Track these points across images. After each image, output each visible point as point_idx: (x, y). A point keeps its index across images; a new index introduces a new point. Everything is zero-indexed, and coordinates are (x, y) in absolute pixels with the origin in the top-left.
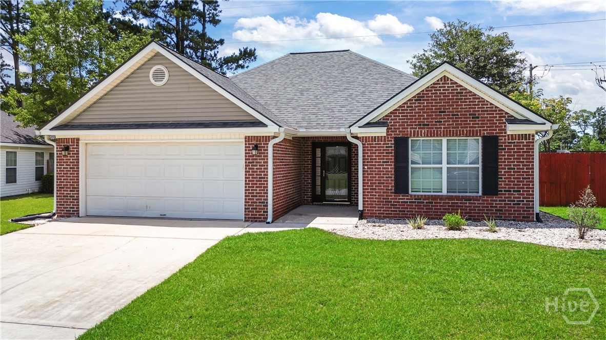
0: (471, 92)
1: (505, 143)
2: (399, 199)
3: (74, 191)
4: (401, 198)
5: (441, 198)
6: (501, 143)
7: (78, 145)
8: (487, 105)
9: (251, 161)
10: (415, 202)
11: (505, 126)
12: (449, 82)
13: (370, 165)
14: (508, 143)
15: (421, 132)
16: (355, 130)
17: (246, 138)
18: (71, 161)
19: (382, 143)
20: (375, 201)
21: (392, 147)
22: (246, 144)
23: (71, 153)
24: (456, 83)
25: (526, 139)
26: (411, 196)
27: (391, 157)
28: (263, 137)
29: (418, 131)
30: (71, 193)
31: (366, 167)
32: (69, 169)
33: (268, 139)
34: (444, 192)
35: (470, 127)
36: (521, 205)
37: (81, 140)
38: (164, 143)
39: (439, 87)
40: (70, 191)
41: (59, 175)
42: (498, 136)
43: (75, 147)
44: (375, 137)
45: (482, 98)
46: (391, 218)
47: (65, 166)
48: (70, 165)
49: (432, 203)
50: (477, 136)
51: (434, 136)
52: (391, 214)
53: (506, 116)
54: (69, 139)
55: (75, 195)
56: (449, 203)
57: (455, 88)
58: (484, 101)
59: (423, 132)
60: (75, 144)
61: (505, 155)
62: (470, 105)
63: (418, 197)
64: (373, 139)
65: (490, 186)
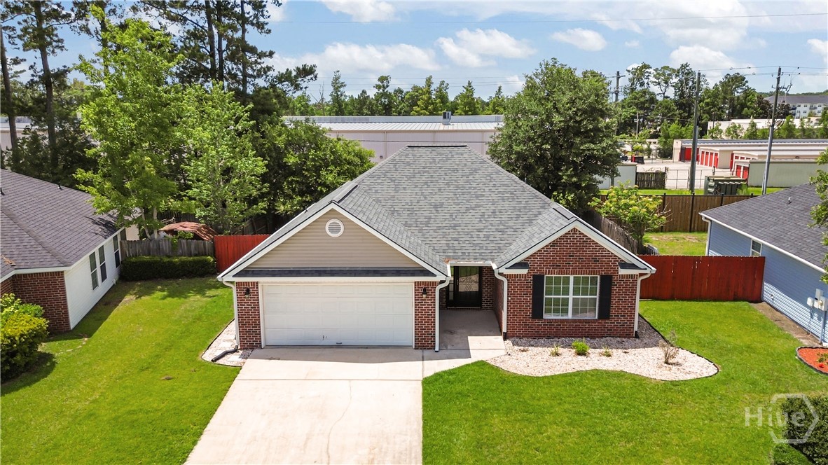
0: (593, 241)
1: (617, 280)
2: (535, 323)
3: (256, 327)
4: (537, 322)
5: (568, 321)
6: (614, 280)
7: (257, 288)
8: (606, 252)
9: (420, 301)
10: (547, 325)
11: (618, 268)
12: (578, 233)
13: (513, 297)
14: (619, 280)
15: (555, 270)
16: (503, 270)
17: (415, 283)
18: (252, 301)
19: (523, 279)
20: (517, 325)
21: (531, 282)
22: (415, 288)
23: (252, 294)
24: (583, 234)
25: (631, 278)
26: (545, 320)
27: (530, 290)
28: (430, 282)
29: (552, 270)
31: (509, 298)
32: (250, 309)
33: (434, 284)
34: (570, 316)
35: (592, 268)
36: (625, 326)
37: (260, 285)
39: (570, 236)
40: (253, 327)
42: (612, 276)
43: (255, 289)
44: (518, 275)
45: (602, 246)
47: (246, 306)
48: (251, 305)
49: (560, 325)
50: (597, 274)
51: (564, 274)
53: (619, 261)
54: (249, 283)
55: (257, 331)
56: (573, 325)
57: (582, 237)
58: (603, 249)
60: (255, 287)
61: (616, 290)
62: (593, 251)
63: (550, 321)
64: (516, 276)
65: (605, 313)
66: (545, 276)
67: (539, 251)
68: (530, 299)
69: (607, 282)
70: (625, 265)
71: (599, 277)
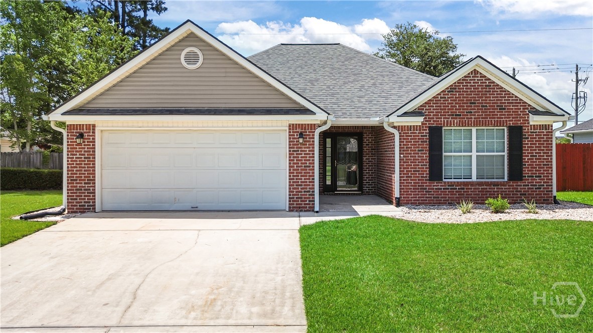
0: (498, 85)
1: (528, 132)
2: (434, 186)
3: (90, 183)
4: (436, 185)
5: (472, 184)
6: (525, 132)
7: (94, 132)
8: (513, 97)
9: (295, 149)
10: (448, 189)
11: (528, 117)
12: (479, 75)
13: (406, 154)
14: (531, 132)
15: (454, 121)
16: (394, 119)
17: (290, 126)
18: (86, 150)
19: (417, 132)
20: (411, 189)
21: (426, 136)
22: (290, 132)
23: (86, 140)
24: (485, 77)
25: (546, 129)
26: (445, 182)
27: (426, 146)
28: (308, 124)
29: (451, 121)
30: (86, 185)
31: (402, 156)
32: (83, 159)
33: (313, 127)
34: (474, 179)
35: (497, 118)
36: (542, 190)
37: (97, 126)
38: (195, 131)
39: (470, 80)
40: (85, 183)
41: (70, 166)
42: (522, 126)
43: (91, 134)
44: (411, 126)
45: (508, 91)
46: (426, 204)
47: (78, 156)
48: (84, 155)
49: (464, 189)
50: (503, 126)
51: (465, 126)
52: (426, 200)
53: (529, 107)
54: (83, 125)
55: (91, 188)
56: (479, 189)
57: (484, 81)
58: (510, 94)
59: (456, 121)
60: (91, 131)
61: (528, 144)
62: (498, 97)
63: (452, 184)
64: (409, 128)
65: (516, 172)
66: (443, 128)
67: (434, 97)
68: (426, 156)
69: (516, 135)
70: (536, 112)
71: (505, 128)
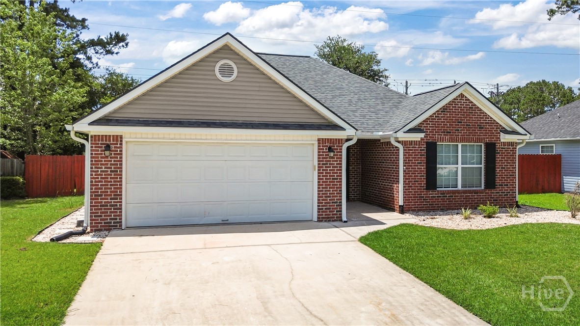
1: (499, 148)
3: (117, 199)
4: (431, 193)
5: (458, 192)
8: (488, 118)
9: (324, 162)
10: (440, 197)
11: (500, 136)
13: (408, 166)
14: (502, 148)
15: (445, 137)
16: (402, 136)
17: (319, 140)
19: (417, 146)
20: (412, 197)
21: (424, 150)
22: (319, 146)
23: (113, 153)
24: (469, 100)
25: (512, 146)
26: (438, 191)
27: (424, 158)
28: (336, 139)
30: (113, 201)
31: (405, 168)
32: (109, 173)
34: (460, 187)
36: (508, 196)
38: (227, 143)
40: (111, 199)
42: (495, 143)
46: (423, 211)
47: (103, 169)
48: (111, 168)
49: (452, 196)
51: (454, 142)
52: (423, 207)
53: (500, 127)
54: (110, 136)
55: (118, 204)
56: (464, 196)
60: (119, 143)
61: (499, 158)
62: (478, 118)
64: (411, 142)
65: (490, 182)
66: (437, 143)
67: (431, 116)
68: (423, 168)
69: (491, 150)
71: (483, 144)
